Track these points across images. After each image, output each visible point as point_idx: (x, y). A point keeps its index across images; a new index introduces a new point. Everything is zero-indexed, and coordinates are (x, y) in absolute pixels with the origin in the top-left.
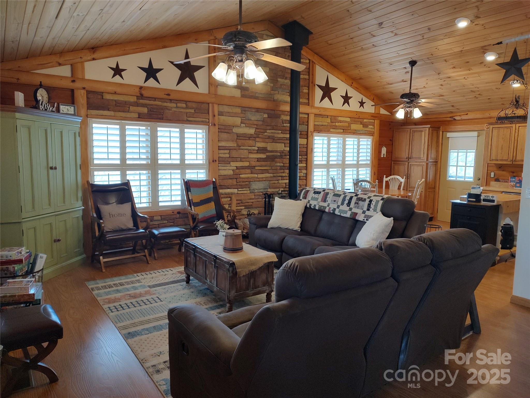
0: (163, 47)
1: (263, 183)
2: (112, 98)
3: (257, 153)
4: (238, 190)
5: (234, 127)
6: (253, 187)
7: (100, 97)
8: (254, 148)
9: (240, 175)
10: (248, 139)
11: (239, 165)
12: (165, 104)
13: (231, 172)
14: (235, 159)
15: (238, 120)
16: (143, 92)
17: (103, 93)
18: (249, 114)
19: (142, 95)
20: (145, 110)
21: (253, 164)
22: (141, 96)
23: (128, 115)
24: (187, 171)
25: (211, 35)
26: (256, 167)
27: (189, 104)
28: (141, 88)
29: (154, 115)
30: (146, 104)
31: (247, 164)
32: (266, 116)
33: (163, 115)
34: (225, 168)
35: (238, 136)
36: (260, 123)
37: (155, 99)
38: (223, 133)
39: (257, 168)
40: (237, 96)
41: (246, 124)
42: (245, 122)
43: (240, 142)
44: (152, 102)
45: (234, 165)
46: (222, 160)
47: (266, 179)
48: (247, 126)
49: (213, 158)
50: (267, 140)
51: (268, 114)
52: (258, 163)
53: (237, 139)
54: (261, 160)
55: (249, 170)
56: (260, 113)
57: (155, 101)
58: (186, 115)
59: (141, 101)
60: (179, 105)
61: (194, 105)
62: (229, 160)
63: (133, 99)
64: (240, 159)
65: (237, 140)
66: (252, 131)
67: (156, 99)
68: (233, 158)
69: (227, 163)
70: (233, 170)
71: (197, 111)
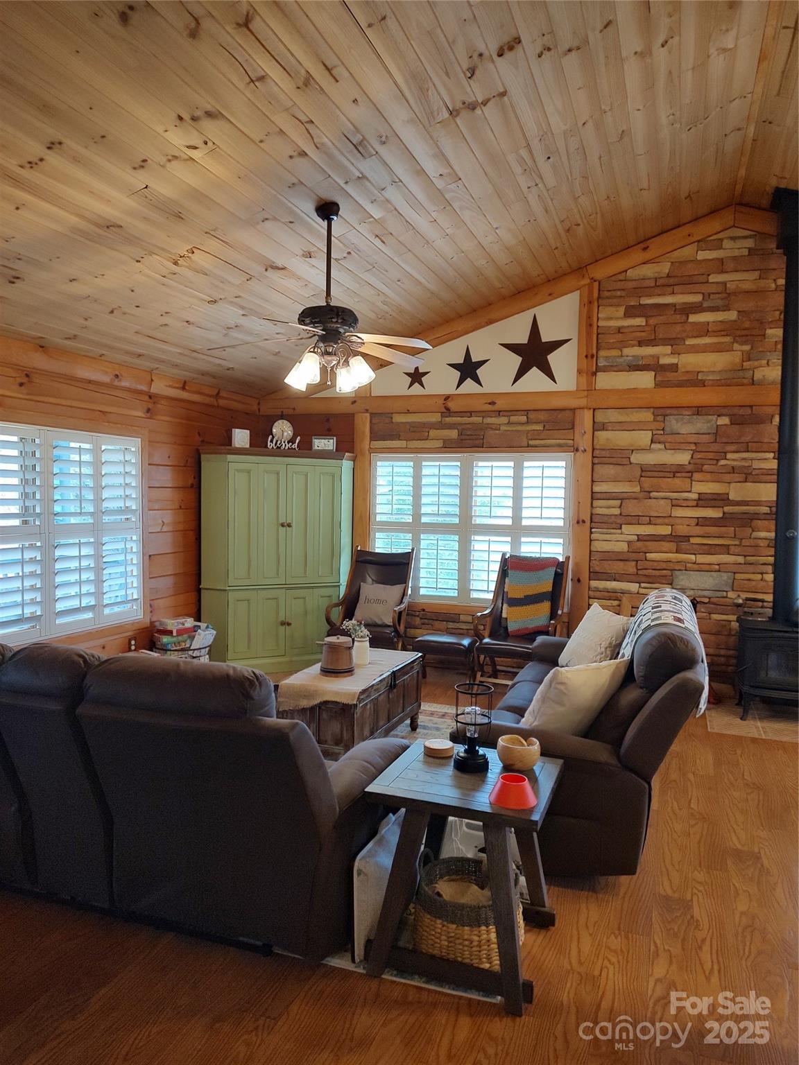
0: (486, 323)
1: (712, 576)
2: (404, 421)
3: (697, 506)
4: (640, 587)
5: (634, 452)
6: (681, 583)
7: (387, 420)
8: (686, 495)
9: (647, 554)
10: (671, 475)
11: (645, 532)
12: (489, 420)
13: (623, 547)
14: (636, 520)
15: (644, 437)
16: (451, 404)
17: (392, 413)
18: (675, 422)
19: (448, 409)
20: (454, 434)
21: (682, 530)
22: (447, 411)
23: (428, 444)
24: (523, 539)
25: (583, 277)
26: (691, 539)
27: (532, 416)
28: (447, 398)
29: (468, 441)
30: (455, 424)
31: (666, 530)
32: (724, 421)
33: (483, 439)
34: (608, 537)
35: (643, 469)
36: (705, 438)
37: (471, 414)
38: (606, 466)
39: (693, 540)
40: (644, 387)
41: (666, 444)
42: (662, 438)
43: (647, 483)
44: (466, 420)
45: (631, 531)
46: (601, 521)
47: (720, 568)
48: (667, 447)
49: (578, 517)
50: (727, 477)
51: (731, 416)
52: (699, 530)
53: (641, 476)
54: (708, 523)
55: (672, 543)
56: (706, 417)
57: (471, 416)
58: (525, 435)
59: (449, 420)
60: (513, 419)
61: (542, 416)
62: (619, 521)
63: (435, 418)
64: (648, 518)
65: (642, 478)
66: (683, 458)
67: (473, 414)
68: (630, 517)
69: (614, 526)
70: (629, 543)
71: (547, 427)
